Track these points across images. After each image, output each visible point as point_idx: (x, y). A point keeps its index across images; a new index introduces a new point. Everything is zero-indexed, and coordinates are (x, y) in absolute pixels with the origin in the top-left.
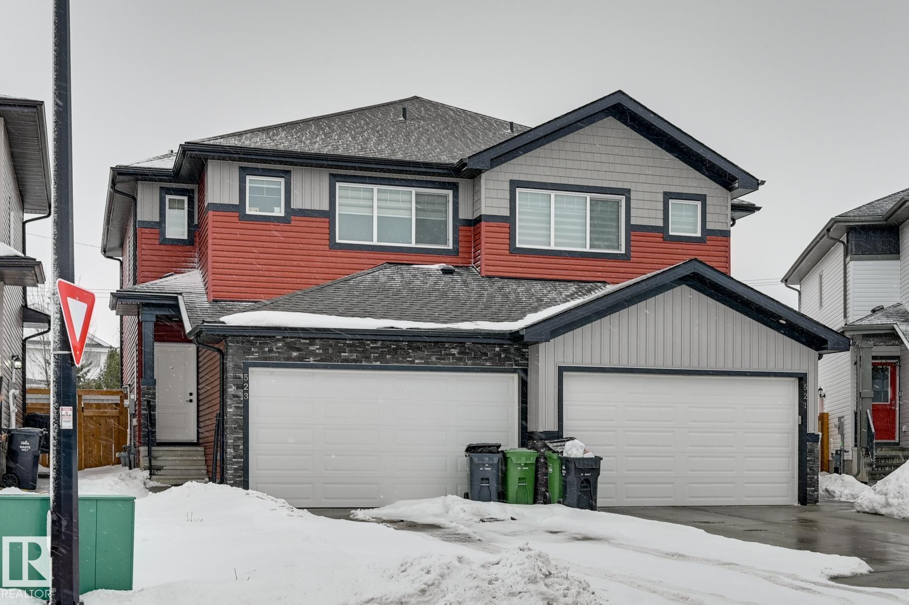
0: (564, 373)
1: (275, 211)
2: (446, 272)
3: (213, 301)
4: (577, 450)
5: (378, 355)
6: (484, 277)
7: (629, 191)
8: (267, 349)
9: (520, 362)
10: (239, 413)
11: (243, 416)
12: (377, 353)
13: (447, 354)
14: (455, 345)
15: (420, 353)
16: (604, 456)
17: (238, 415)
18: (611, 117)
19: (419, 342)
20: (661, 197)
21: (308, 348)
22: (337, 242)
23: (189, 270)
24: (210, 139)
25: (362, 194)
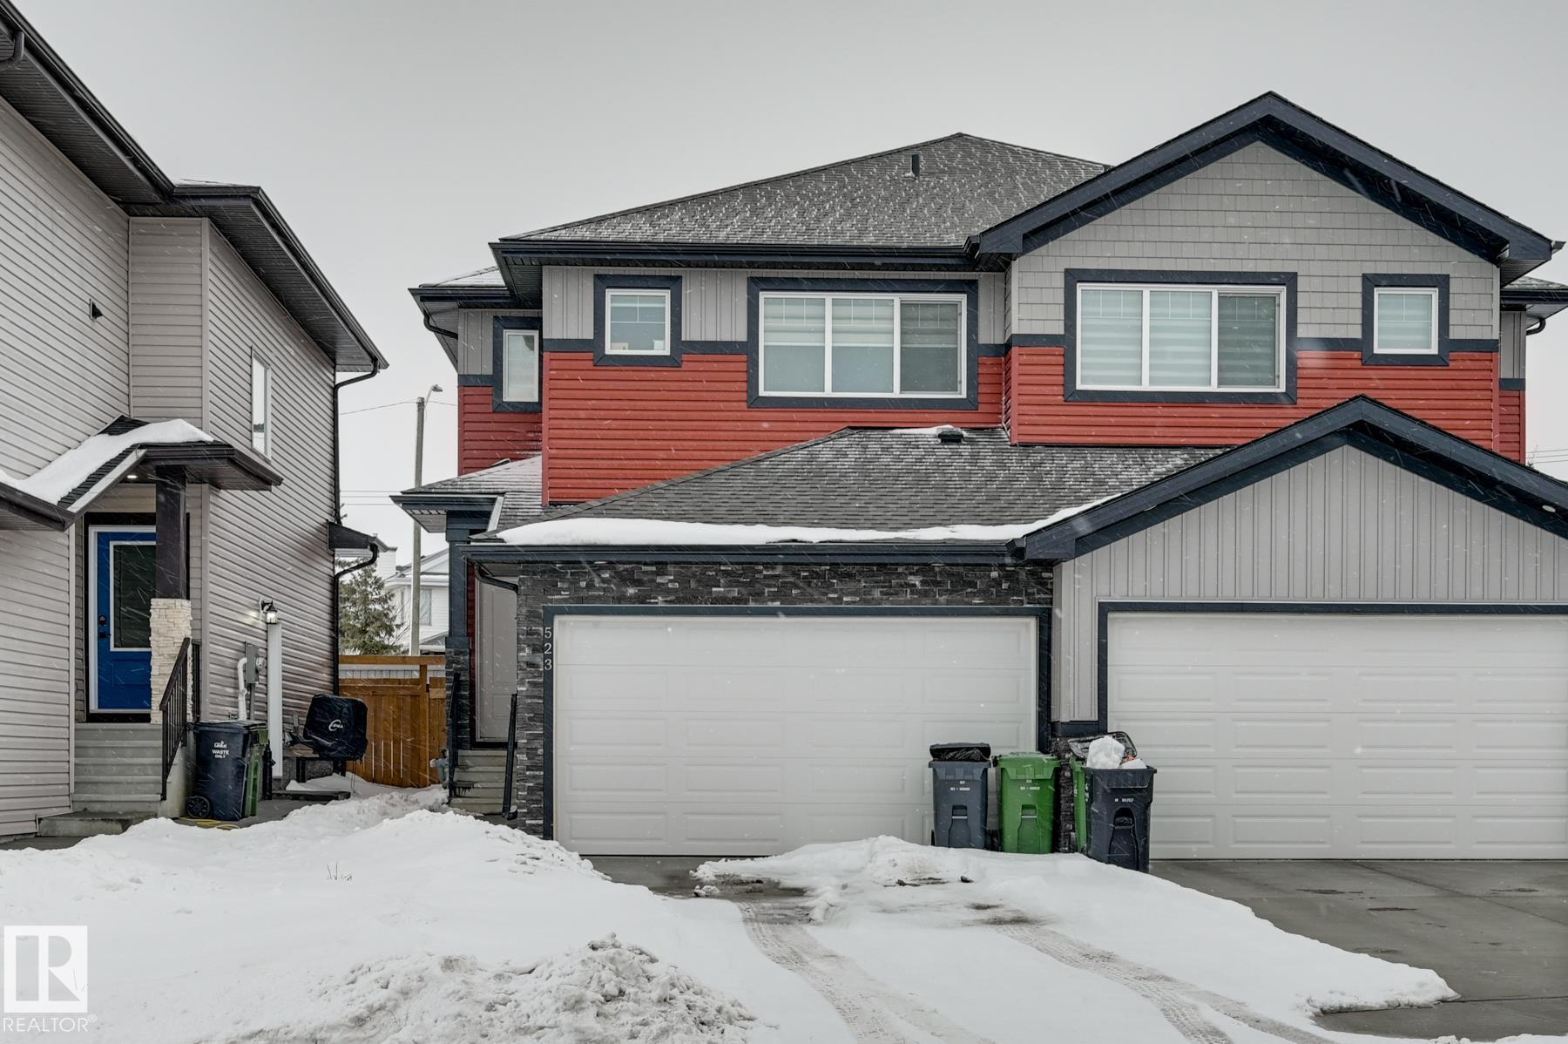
0: (1110, 616)
1: (655, 347)
2: (946, 438)
3: (550, 505)
4: (1108, 755)
5: (776, 589)
6: (1016, 445)
7: (1295, 275)
8: (583, 584)
9: (1037, 596)
10: (536, 693)
11: (543, 698)
12: (775, 586)
13: (902, 586)
14: (916, 568)
15: (851, 585)
16: (1159, 767)
17: (534, 697)
18: (1259, 143)
19: (849, 564)
20: (1357, 285)
21: (655, 581)
22: (760, 394)
23: (535, 453)
24: (543, 232)
25: (805, 310)
